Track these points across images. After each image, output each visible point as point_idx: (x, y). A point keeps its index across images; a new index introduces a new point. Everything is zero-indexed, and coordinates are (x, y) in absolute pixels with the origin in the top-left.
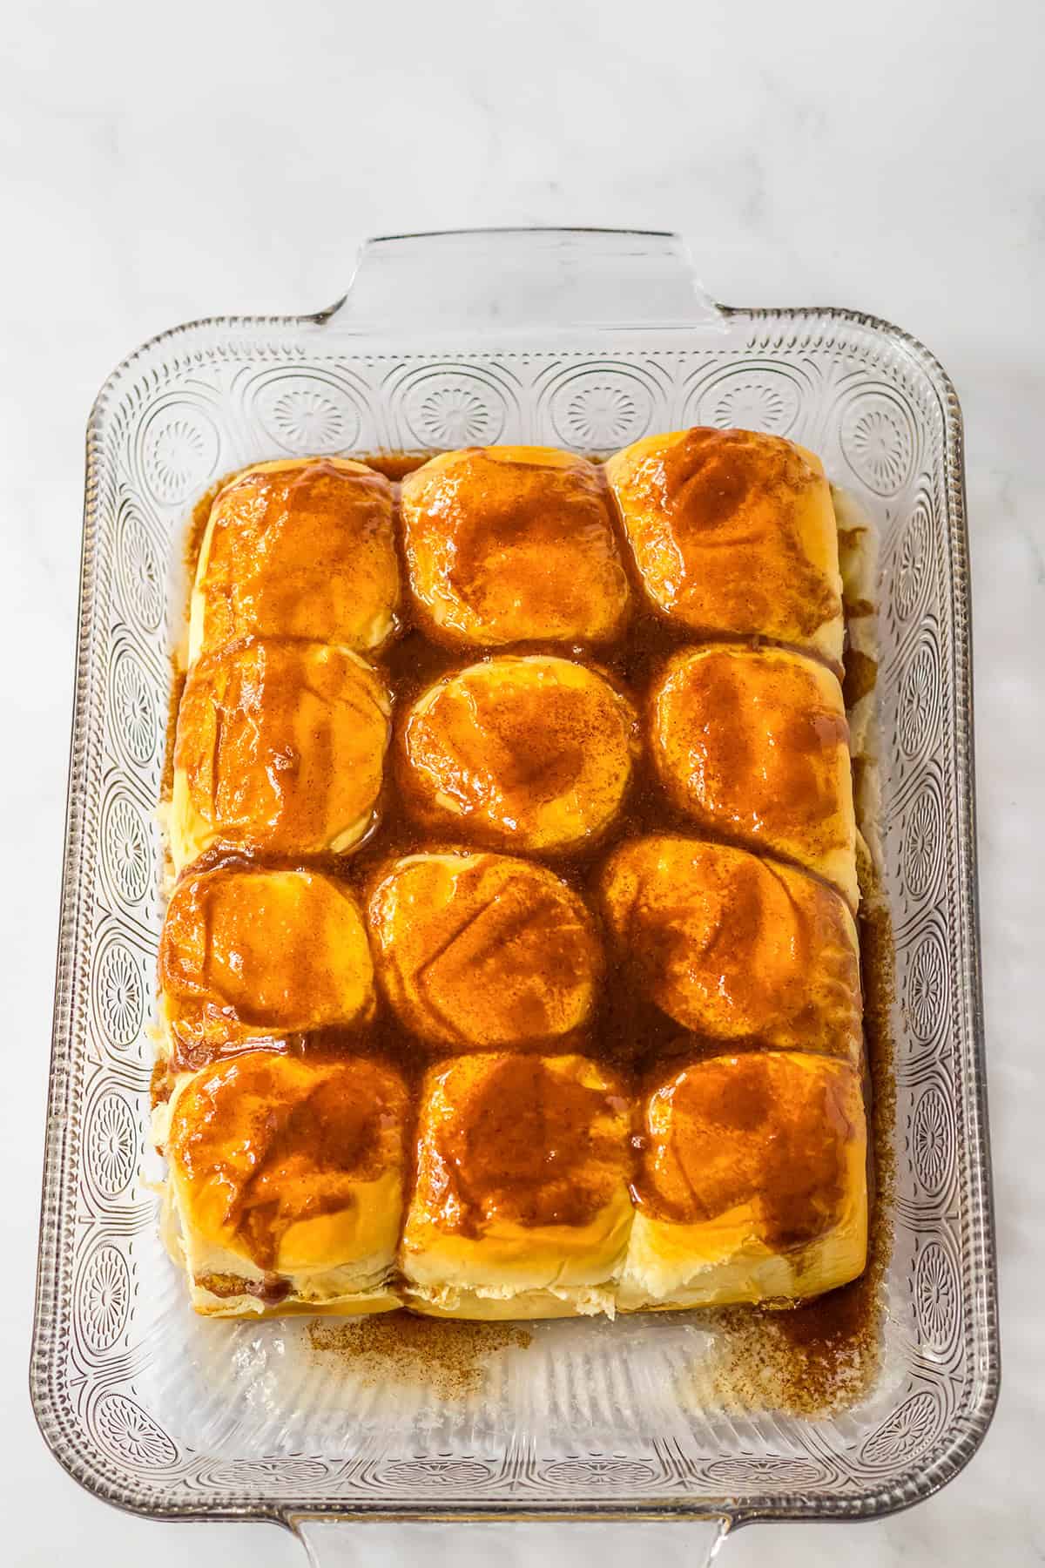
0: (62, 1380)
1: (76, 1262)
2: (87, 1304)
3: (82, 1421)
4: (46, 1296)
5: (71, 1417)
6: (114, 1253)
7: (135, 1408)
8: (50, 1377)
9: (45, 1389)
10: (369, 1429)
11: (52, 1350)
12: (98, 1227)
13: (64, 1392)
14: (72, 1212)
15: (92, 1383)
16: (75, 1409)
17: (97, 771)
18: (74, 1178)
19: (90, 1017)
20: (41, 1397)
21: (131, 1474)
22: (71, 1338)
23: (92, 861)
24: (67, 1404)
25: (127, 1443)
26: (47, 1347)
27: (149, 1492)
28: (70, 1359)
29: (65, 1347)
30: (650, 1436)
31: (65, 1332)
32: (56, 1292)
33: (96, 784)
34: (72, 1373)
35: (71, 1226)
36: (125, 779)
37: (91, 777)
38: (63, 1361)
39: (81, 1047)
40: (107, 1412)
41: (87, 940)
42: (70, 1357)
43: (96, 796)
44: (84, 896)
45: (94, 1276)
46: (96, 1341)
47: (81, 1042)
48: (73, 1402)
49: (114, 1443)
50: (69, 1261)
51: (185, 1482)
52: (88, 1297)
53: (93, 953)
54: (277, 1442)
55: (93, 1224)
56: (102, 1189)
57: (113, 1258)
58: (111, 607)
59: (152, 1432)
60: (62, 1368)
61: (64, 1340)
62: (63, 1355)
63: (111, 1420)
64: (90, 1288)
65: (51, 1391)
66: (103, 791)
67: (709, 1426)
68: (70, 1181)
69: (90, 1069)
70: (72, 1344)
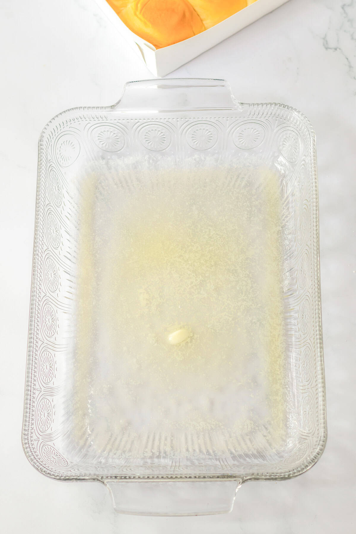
0: (32, 439)
1: (36, 403)
2: (39, 416)
3: (38, 452)
4: (27, 412)
5: (35, 450)
6: (48, 401)
7: (54, 450)
8: (28, 438)
9: (27, 441)
10: (129, 456)
11: (28, 429)
12: (43, 392)
13: (32, 442)
14: (35, 387)
15: (41, 441)
16: (36, 448)
17: (42, 249)
18: (35, 376)
19: (40, 326)
20: (26, 444)
21: (53, 468)
22: (34, 426)
23: (40, 277)
24: (33, 446)
25: (52, 459)
26: (27, 428)
27: (59, 473)
28: (34, 433)
29: (33, 429)
30: (217, 457)
31: (32, 424)
32: (30, 411)
33: (42, 253)
34: (35, 437)
35: (34, 391)
36: (50, 252)
37: (40, 251)
38: (32, 433)
39: (37, 335)
40: (45, 450)
41: (39, 302)
42: (34, 432)
43: (42, 257)
44: (38, 288)
45: (41, 408)
46: (42, 428)
47: (37, 334)
48: (35, 446)
49: (48, 459)
50: (34, 402)
51: (70, 471)
52: (40, 414)
53: (41, 306)
54: (99, 461)
55: (41, 391)
56: (44, 380)
57: (47, 402)
58: (46, 199)
59: (60, 457)
60: (32, 435)
61: (32, 426)
62: (32, 431)
63: (47, 453)
64: (40, 411)
65: (28, 442)
66: (44, 256)
67: (236, 454)
68: (34, 377)
69: (40, 343)
70: (35, 428)
